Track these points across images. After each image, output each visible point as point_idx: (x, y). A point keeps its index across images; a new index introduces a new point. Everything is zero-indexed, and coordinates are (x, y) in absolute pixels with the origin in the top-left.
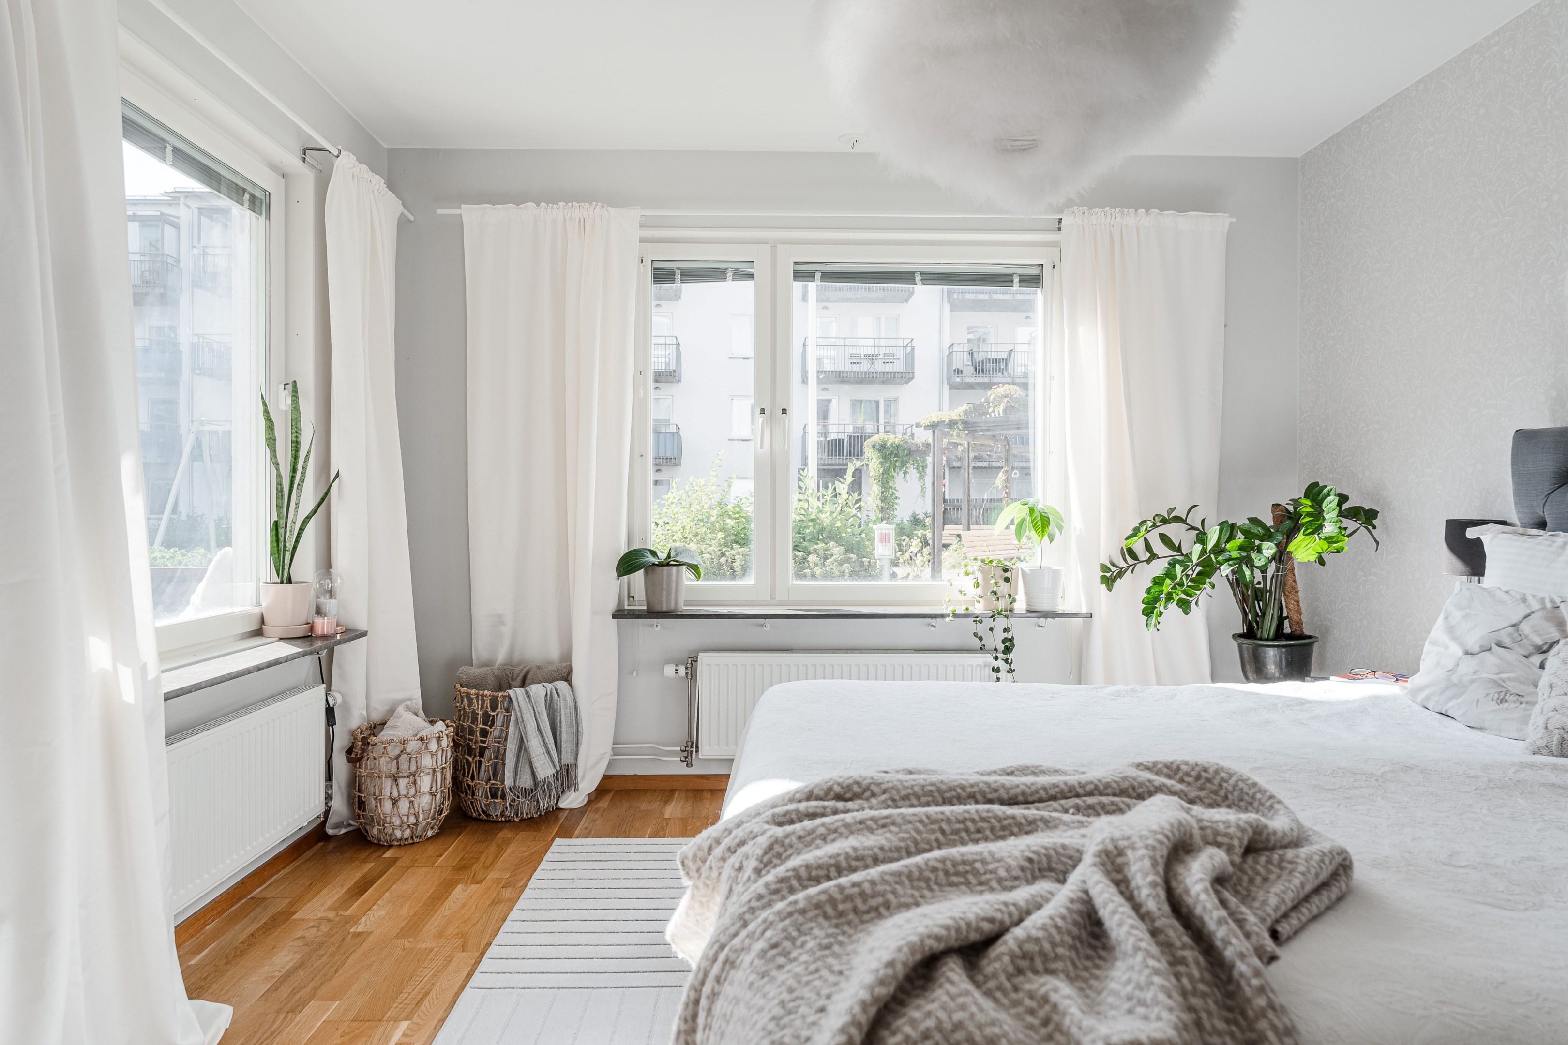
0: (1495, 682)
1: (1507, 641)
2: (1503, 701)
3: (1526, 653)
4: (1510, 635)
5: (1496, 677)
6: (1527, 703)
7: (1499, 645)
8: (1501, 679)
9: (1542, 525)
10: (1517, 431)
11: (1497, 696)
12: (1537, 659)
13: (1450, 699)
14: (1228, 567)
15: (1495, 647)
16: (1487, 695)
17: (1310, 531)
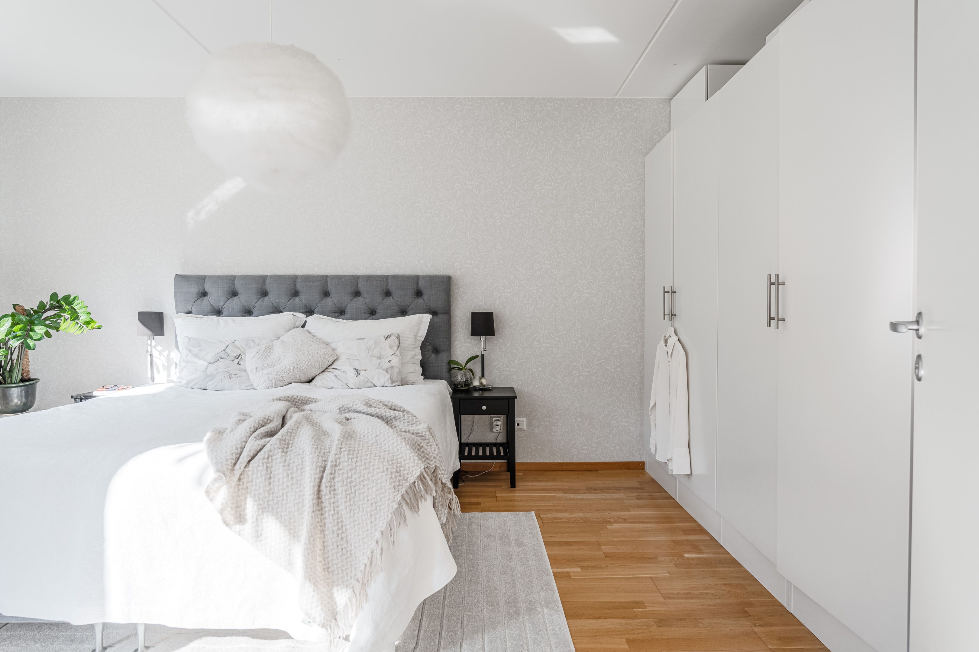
0: (226, 371)
1: (224, 356)
2: (231, 378)
3: (232, 360)
4: (224, 354)
5: (226, 370)
6: (239, 377)
7: (221, 358)
8: (228, 370)
9: (190, 312)
10: (176, 275)
11: (228, 376)
12: (236, 361)
13: (208, 382)
14: (16, 341)
15: (220, 359)
16: (225, 377)
17: (73, 318)
